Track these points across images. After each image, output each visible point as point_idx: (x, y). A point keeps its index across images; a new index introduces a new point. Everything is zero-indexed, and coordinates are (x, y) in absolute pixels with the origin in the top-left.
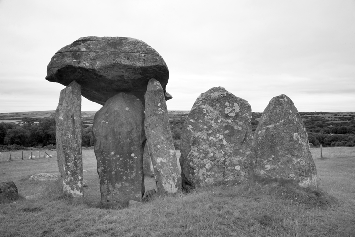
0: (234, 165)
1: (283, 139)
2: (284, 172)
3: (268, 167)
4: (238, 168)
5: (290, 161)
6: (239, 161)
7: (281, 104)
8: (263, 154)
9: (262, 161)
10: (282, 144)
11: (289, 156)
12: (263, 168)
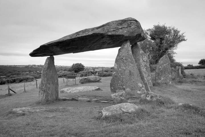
0: (149, 80)
1: (168, 69)
2: (166, 80)
3: (162, 79)
4: (150, 81)
5: (169, 76)
6: (150, 79)
7: (167, 58)
8: (162, 74)
9: (161, 77)
10: (167, 71)
11: (168, 74)
12: (161, 79)
